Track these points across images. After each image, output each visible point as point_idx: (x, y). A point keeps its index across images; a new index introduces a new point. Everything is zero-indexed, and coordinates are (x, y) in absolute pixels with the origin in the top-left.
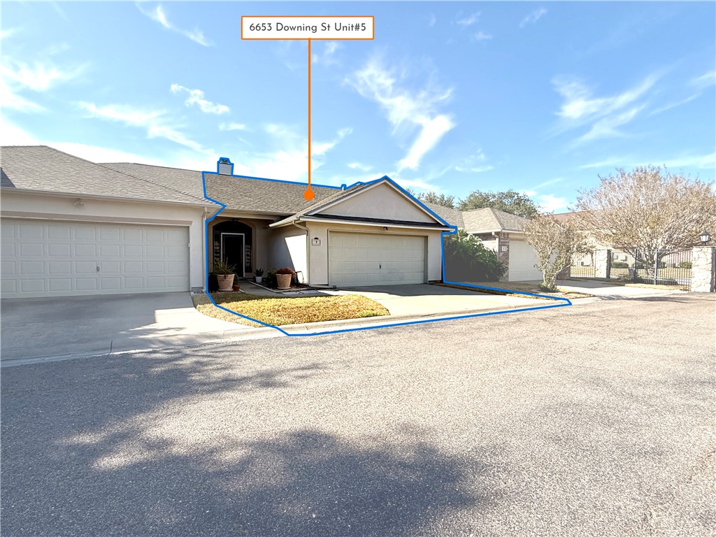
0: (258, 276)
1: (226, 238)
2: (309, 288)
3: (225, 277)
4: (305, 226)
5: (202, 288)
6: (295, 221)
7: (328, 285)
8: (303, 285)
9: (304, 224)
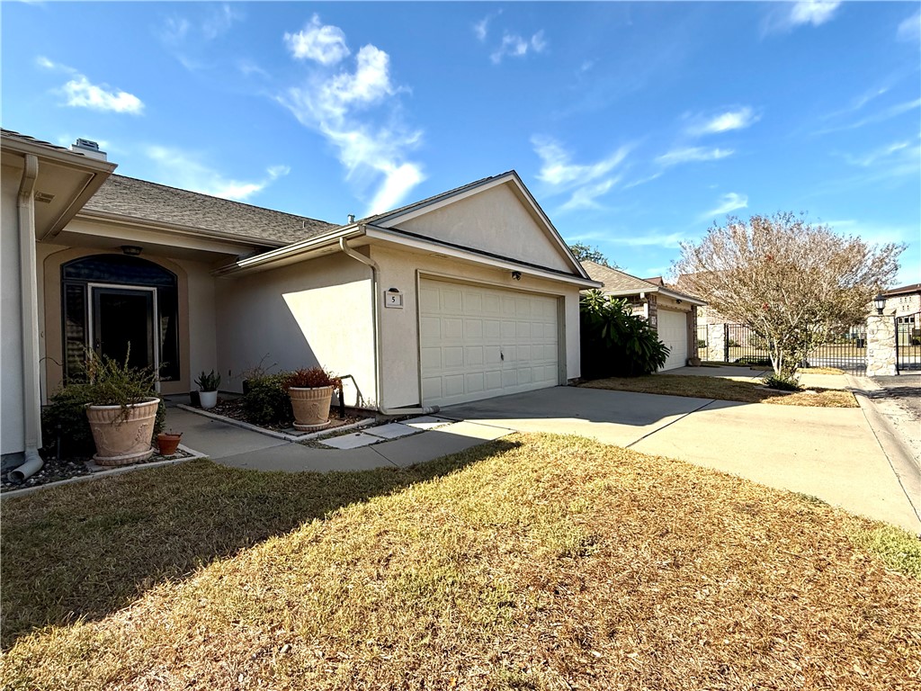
0: (206, 390)
1: (105, 299)
2: (378, 418)
3: (125, 413)
4: (368, 256)
5: (21, 457)
6: (346, 238)
7: (418, 406)
8: (359, 412)
9: (364, 250)
